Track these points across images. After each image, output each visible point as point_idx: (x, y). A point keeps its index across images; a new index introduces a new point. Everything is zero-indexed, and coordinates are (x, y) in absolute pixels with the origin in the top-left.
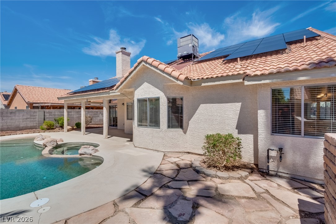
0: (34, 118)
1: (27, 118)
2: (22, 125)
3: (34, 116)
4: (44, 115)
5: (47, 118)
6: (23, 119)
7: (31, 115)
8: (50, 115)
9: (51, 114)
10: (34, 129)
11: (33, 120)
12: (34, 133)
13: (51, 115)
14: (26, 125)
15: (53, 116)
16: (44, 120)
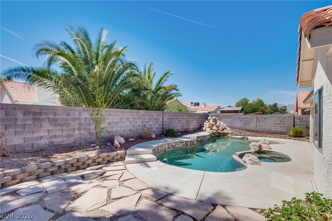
0: (283, 124)
1: (277, 124)
2: (273, 130)
3: (284, 122)
4: (294, 121)
5: (297, 124)
6: (274, 124)
7: (281, 121)
8: (300, 122)
9: (302, 120)
10: (283, 134)
11: (282, 125)
12: (280, 138)
13: (302, 122)
14: (276, 130)
15: (305, 123)
16: (294, 126)
